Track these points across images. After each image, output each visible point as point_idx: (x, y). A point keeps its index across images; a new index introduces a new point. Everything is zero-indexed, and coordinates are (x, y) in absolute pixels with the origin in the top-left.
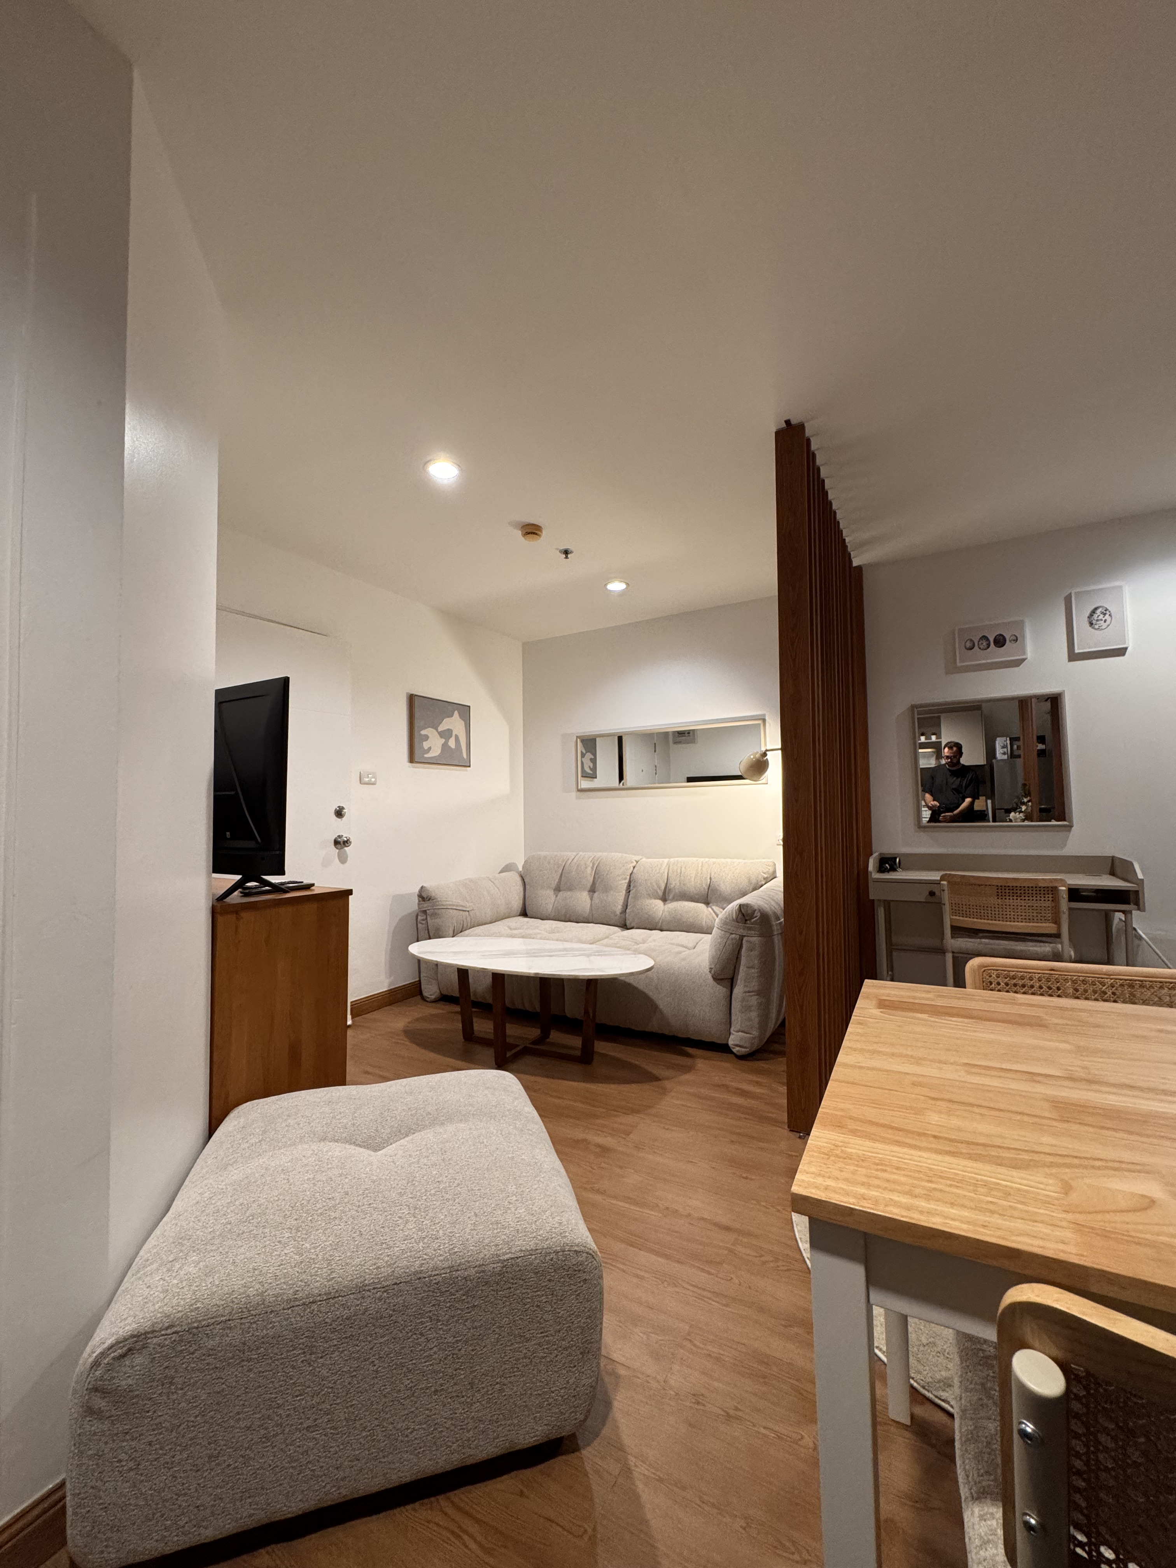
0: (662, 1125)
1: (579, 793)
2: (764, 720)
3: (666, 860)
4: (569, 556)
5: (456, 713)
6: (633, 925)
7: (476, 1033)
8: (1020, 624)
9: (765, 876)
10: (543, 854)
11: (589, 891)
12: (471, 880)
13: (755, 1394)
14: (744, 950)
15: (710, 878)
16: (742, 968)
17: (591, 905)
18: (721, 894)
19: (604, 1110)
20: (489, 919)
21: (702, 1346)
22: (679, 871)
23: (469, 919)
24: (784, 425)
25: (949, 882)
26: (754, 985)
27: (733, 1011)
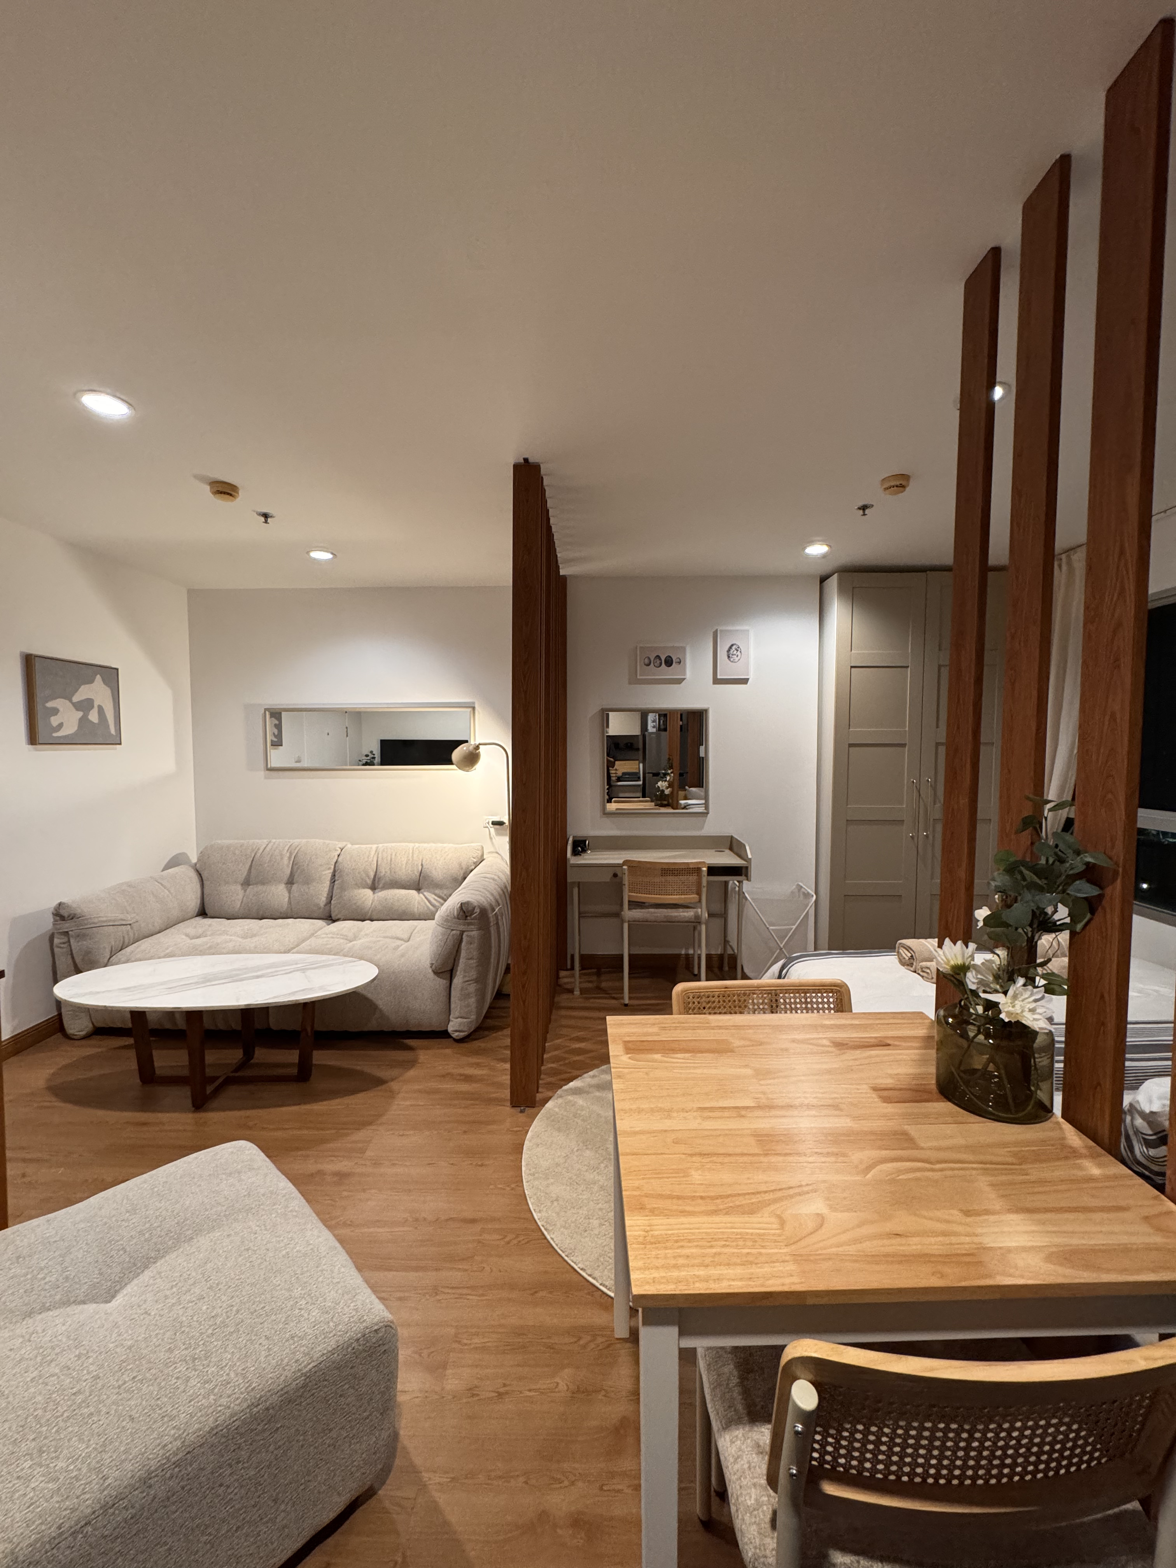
0: (397, 1133)
1: (267, 772)
2: (474, 708)
3: (374, 846)
4: (269, 520)
5: (98, 677)
6: (339, 916)
7: (158, 1072)
8: (683, 649)
9: (475, 860)
10: (227, 842)
11: (286, 884)
12: (129, 885)
13: (518, 1365)
14: (463, 944)
15: (422, 865)
16: (461, 961)
17: (290, 897)
18: (433, 881)
19: (333, 1131)
20: (158, 928)
21: (469, 1342)
22: (389, 859)
23: (131, 934)
24: (523, 461)
25: (629, 867)
26: (473, 974)
27: (452, 999)
